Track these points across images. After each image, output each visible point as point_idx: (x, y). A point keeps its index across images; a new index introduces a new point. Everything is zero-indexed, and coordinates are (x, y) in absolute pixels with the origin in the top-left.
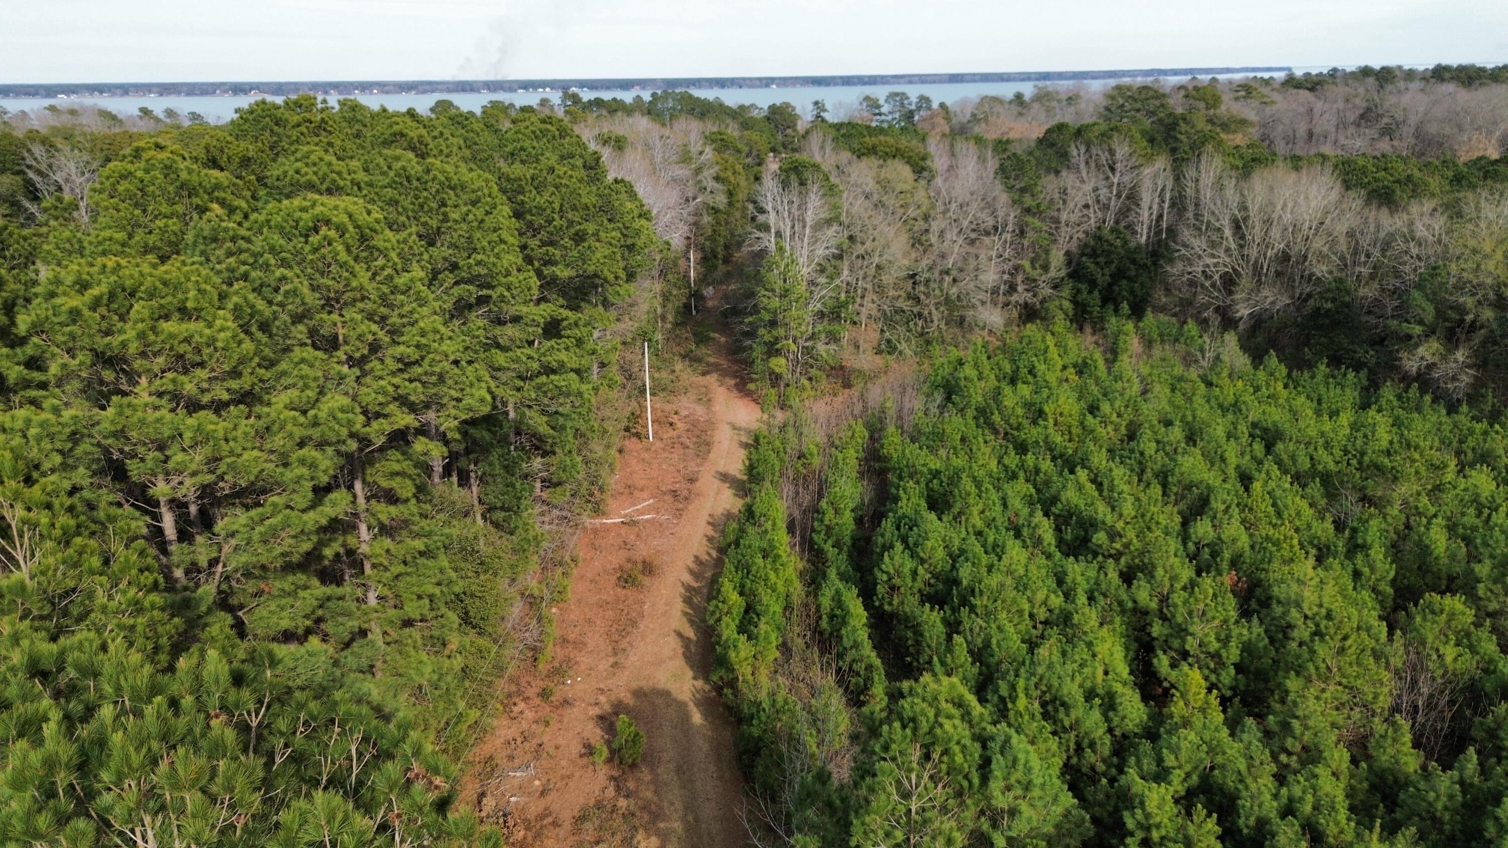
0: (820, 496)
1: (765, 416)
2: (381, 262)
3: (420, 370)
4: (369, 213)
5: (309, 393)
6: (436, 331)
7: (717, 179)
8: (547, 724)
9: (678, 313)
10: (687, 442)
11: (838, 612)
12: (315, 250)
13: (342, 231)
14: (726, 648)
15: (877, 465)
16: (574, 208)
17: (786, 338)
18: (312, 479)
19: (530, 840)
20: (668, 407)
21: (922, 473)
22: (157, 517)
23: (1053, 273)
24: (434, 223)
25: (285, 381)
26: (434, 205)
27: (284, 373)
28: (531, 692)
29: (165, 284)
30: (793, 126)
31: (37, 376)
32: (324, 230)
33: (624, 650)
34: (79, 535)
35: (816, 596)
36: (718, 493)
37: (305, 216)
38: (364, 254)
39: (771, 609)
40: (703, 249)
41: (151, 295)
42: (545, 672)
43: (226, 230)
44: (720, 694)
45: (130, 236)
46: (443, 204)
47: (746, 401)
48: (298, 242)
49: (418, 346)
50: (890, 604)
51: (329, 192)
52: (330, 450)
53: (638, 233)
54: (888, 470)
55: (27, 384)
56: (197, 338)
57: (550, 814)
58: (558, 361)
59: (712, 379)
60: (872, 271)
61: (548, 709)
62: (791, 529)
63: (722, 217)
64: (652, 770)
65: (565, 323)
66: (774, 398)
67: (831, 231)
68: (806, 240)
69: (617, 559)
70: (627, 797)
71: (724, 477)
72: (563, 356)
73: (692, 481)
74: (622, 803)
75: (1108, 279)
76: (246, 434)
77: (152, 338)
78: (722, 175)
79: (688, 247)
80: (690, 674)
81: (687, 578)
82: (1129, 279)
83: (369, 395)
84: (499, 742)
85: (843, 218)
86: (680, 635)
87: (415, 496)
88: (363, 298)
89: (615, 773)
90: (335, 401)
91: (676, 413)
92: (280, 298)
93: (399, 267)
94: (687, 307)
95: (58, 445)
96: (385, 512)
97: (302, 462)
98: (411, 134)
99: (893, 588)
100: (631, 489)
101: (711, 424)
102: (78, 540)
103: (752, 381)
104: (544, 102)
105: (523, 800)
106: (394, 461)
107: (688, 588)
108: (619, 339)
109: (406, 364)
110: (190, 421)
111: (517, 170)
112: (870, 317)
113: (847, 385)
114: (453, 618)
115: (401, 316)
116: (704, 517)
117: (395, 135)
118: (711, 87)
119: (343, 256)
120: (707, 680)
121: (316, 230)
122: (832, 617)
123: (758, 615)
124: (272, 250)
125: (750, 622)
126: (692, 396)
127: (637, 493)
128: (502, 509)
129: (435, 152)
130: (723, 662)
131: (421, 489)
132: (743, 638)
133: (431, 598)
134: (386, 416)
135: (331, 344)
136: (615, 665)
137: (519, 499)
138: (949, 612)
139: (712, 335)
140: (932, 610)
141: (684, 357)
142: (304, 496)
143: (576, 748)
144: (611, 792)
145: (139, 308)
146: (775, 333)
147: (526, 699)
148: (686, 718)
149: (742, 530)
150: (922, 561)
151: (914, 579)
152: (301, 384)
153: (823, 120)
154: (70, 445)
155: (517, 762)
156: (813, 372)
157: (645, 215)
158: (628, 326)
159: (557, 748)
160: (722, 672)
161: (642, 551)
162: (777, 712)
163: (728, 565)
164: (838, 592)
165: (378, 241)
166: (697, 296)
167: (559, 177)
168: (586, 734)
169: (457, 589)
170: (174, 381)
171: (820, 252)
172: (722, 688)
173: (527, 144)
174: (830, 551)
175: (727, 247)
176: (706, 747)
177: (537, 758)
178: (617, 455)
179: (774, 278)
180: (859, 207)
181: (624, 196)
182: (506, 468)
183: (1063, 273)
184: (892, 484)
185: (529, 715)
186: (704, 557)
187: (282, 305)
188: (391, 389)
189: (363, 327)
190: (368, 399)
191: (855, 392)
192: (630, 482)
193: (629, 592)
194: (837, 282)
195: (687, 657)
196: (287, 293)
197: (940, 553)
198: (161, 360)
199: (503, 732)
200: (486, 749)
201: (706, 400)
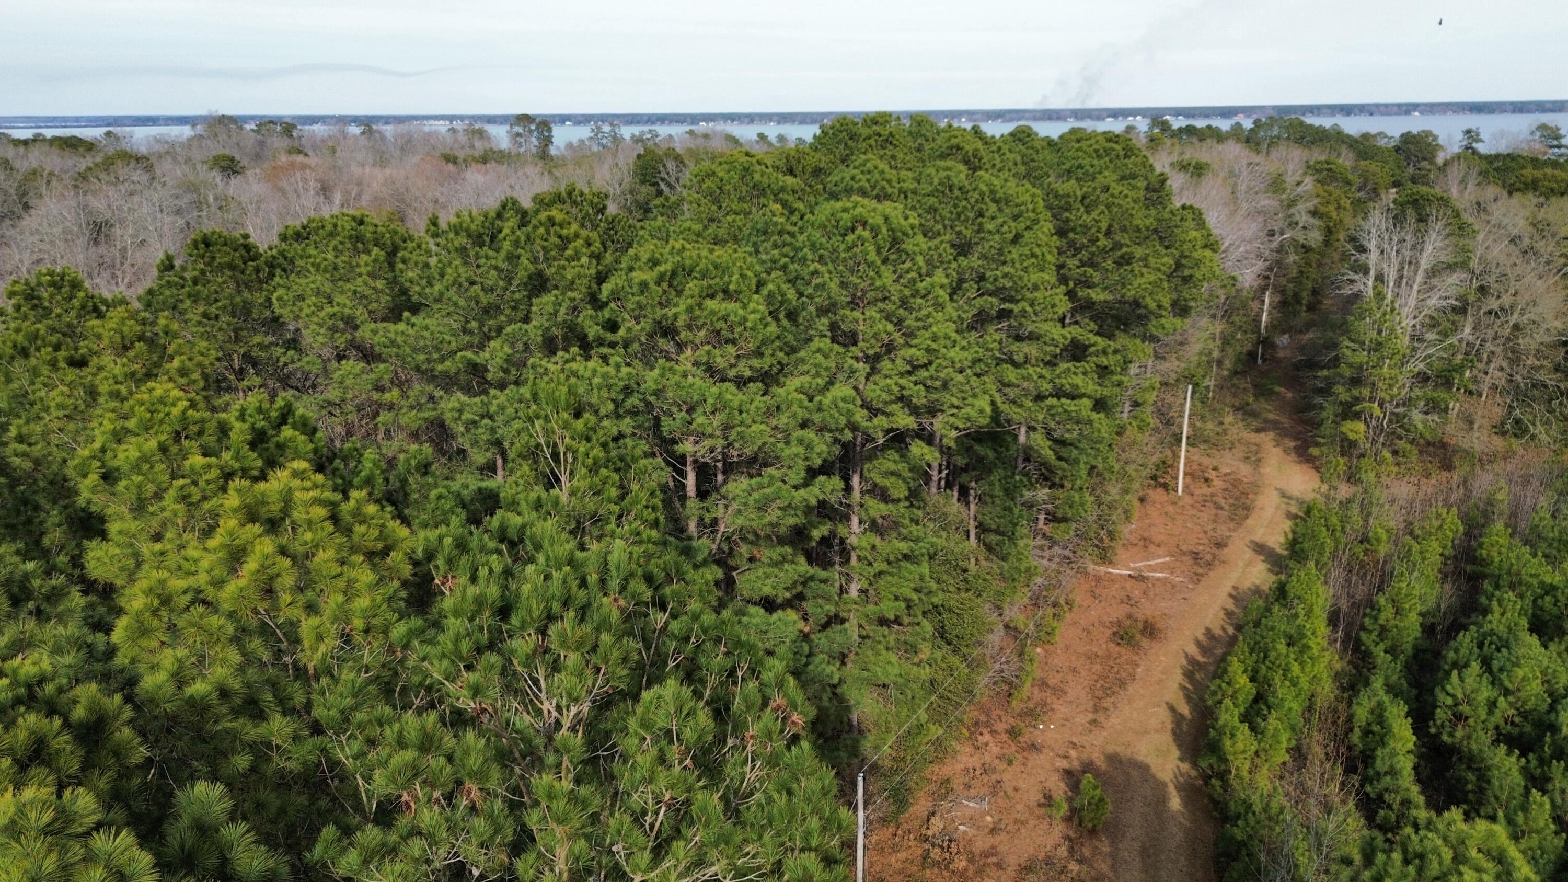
0: (1380, 589)
1: (1325, 488)
2: (908, 265)
3: (926, 374)
4: (906, 218)
5: (819, 381)
6: (947, 337)
7: (1314, 213)
8: (1010, 763)
9: (1239, 359)
10: (1222, 502)
11: (1376, 728)
12: (849, 249)
13: (875, 231)
14: (1221, 733)
15: (1469, 568)
16: (1124, 229)
17: (1371, 400)
18: (806, 459)
19: (970, 873)
20: (1206, 461)
21: (1529, 586)
22: (683, 474)
24: (968, 233)
25: (802, 368)
26: (971, 215)
27: (803, 361)
28: (1000, 727)
29: (716, 267)
30: (1431, 160)
31: (610, 336)
32: (859, 230)
33: (1106, 709)
34: (607, 467)
35: (1350, 704)
36: (1249, 564)
37: (845, 216)
38: (893, 257)
39: (1286, 704)
40: (1283, 292)
41: (703, 277)
42: (1018, 710)
43: (776, 224)
44: (1207, 784)
45: (706, 227)
46: (981, 215)
47: (1305, 467)
48: (837, 239)
49: (928, 350)
50: (1451, 735)
51: (878, 198)
52: (828, 436)
53: (1198, 264)
54: (1484, 576)
55: (601, 342)
56: (732, 317)
57: (996, 854)
58: (1072, 385)
59: (1267, 438)
60: (1507, 332)
61: (1014, 748)
62: (1333, 619)
63: (1313, 257)
64: (1113, 843)
65: (1092, 349)
66: (1342, 468)
67: (1453, 279)
68: (1416, 287)
69: (1117, 612)
70: (1080, 862)
71: (1260, 549)
72: (1079, 380)
73: (1220, 545)
74: (1074, 867)
76: (758, 408)
77: (698, 312)
78: (1322, 209)
79: (1263, 289)
80: (1176, 753)
81: (1193, 650)
83: (873, 391)
84: (959, 767)
85: (1474, 264)
86: (1172, 709)
87: (907, 499)
88: (885, 299)
89: (1072, 834)
90: (842, 390)
91: (1215, 469)
92: (810, 290)
93: (924, 271)
94: (1252, 355)
95: (613, 395)
96: (877, 508)
97: (801, 442)
98: (967, 147)
99: (1459, 717)
100: (1146, 542)
101: (1256, 487)
102: (604, 472)
103: (1318, 445)
104: (1130, 129)
105: (971, 832)
106: (890, 461)
107: (1192, 661)
108: (1158, 378)
109: (915, 367)
110: (715, 390)
111: (1069, 187)
112: (1494, 387)
113: (1447, 466)
114: (928, 627)
115: (918, 319)
116: (1227, 587)
117: (952, 148)
118: (1333, 114)
119: (872, 256)
120: (1195, 765)
121: (853, 229)
122: (1367, 732)
123: (1269, 708)
124: (813, 246)
125: (1258, 713)
126: (1239, 452)
127: (1152, 548)
128: (997, 532)
129: (988, 166)
130: (1215, 748)
131: (914, 496)
132: (1245, 727)
133: (908, 601)
134: (887, 415)
135: (852, 339)
136: (1094, 722)
137: (1016, 525)
138: (1534, 763)
139: (1277, 389)
140: (1509, 753)
141: (1237, 409)
142: (797, 475)
143: (1035, 796)
144: (1063, 852)
145: (692, 286)
146: (1356, 392)
147: (993, 732)
148: (1161, 800)
149: (1268, 609)
150: (1507, 692)
151: (1490, 712)
152: (813, 371)
153: (1474, 152)
154: (621, 397)
155: (973, 792)
156: (1401, 444)
157: (1211, 245)
158: (1172, 366)
159: (1016, 789)
160: (1213, 760)
161: (1146, 610)
162: (1270, 818)
163: (1241, 644)
164: (1380, 704)
165: (908, 246)
166: (1267, 343)
167: (1113, 196)
168: (1048, 785)
169: (935, 600)
170: (708, 353)
171: (1434, 301)
172: (1210, 777)
173: (1086, 162)
174: (1380, 654)
175: (1315, 292)
176: (1180, 836)
177: (994, 794)
178: (1136, 503)
179: (1366, 329)
180: (1499, 252)
181: (1190, 224)
182: (1007, 491)
184: (1485, 592)
185: (995, 749)
186: (1218, 632)
187: (810, 297)
188: (895, 389)
189: (880, 326)
190: (873, 395)
191: (1456, 477)
192: (1146, 535)
193: (1123, 651)
194: (1453, 340)
195: (1177, 735)
196: (817, 287)
197: (1535, 687)
198: (702, 333)
199: (964, 759)
200: (946, 770)
201: (1255, 459)
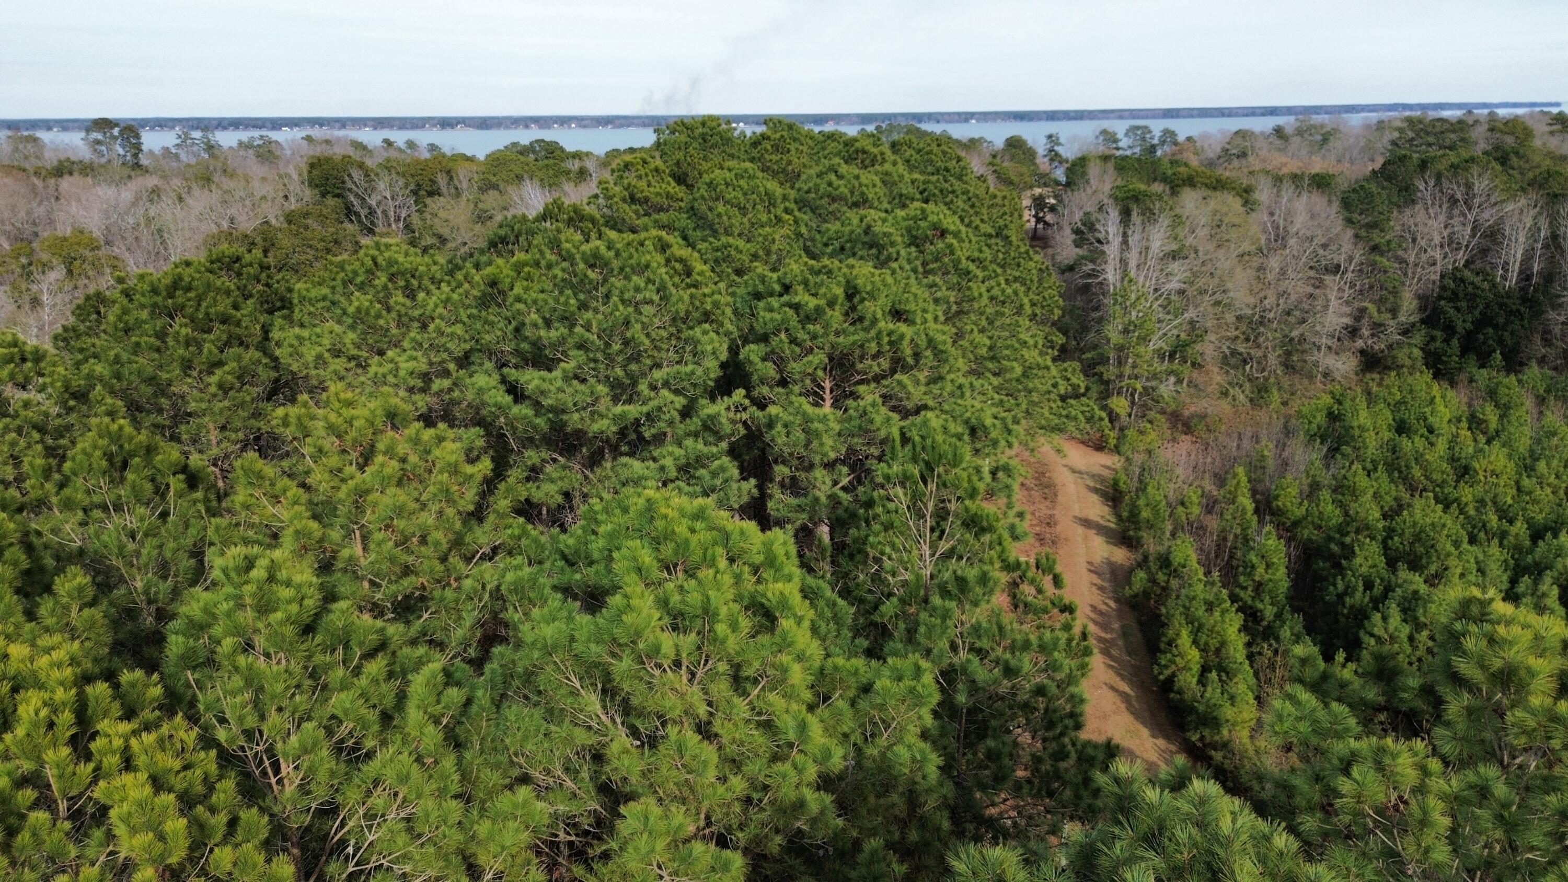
17: (1130, 377)
23: (1402, 318)
36: (1086, 539)
60: (1210, 309)
67: (1177, 264)
68: (1153, 273)
71: (1086, 523)
73: (1051, 524)
75: (1469, 326)
80: (1145, 732)
82: (1496, 327)
85: (1185, 251)
86: (1113, 688)
101: (1045, 467)
116: (1082, 563)
146: (1116, 371)
156: (1152, 414)
171: (1170, 286)
183: (1415, 318)
194: (1181, 318)
